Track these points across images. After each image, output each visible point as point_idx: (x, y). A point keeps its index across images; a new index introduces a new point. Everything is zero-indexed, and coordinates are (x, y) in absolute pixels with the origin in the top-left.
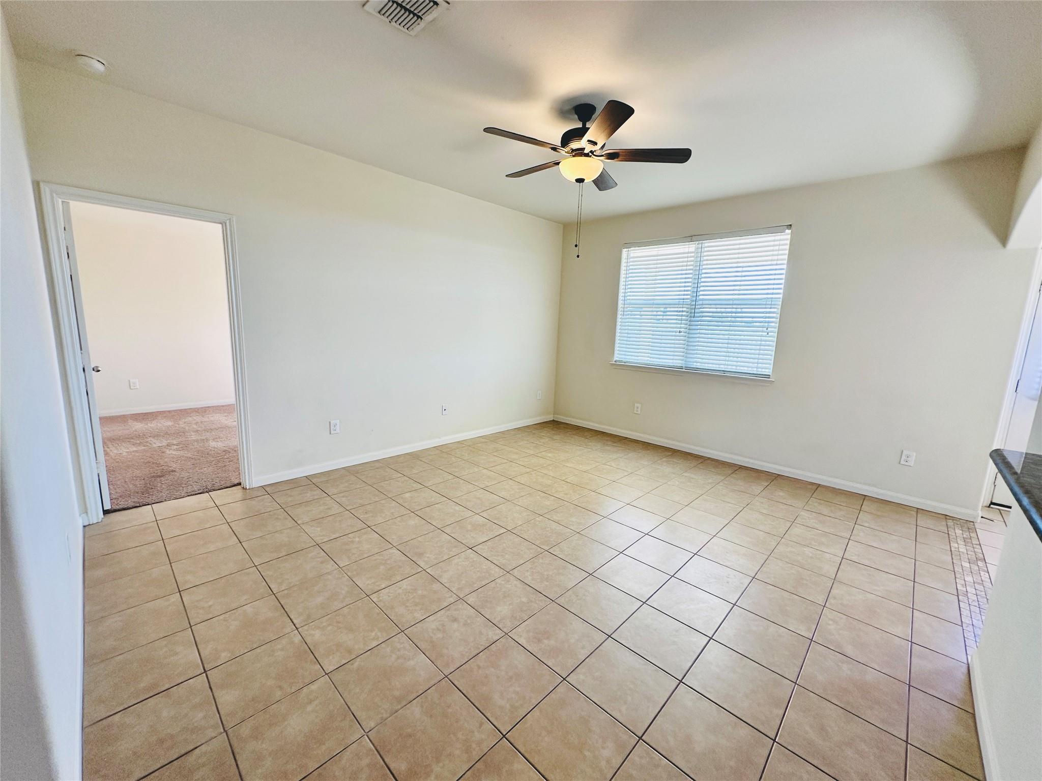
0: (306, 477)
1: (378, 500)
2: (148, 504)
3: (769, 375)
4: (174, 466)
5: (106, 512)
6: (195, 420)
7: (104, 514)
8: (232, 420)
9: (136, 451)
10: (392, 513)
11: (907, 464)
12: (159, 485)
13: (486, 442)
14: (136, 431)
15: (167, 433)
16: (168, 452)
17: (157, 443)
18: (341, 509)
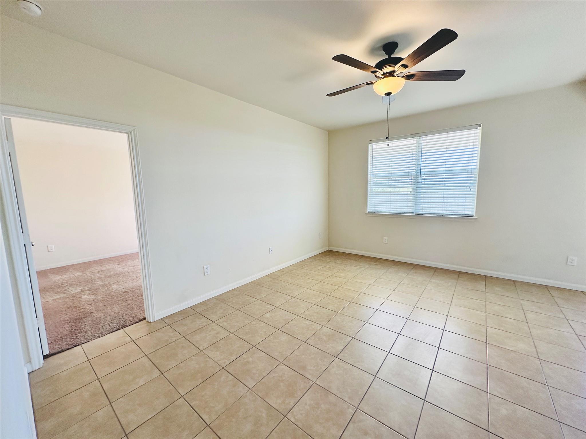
0: (190, 307)
1: (250, 322)
2: (79, 345)
3: (473, 215)
4: (91, 308)
5: (45, 357)
6: (97, 270)
7: (44, 359)
8: (123, 267)
9: (59, 299)
10: (265, 332)
11: (572, 264)
12: (84, 326)
13: (297, 269)
14: (55, 281)
15: (79, 282)
16: (83, 297)
17: (74, 290)
18: (227, 333)
